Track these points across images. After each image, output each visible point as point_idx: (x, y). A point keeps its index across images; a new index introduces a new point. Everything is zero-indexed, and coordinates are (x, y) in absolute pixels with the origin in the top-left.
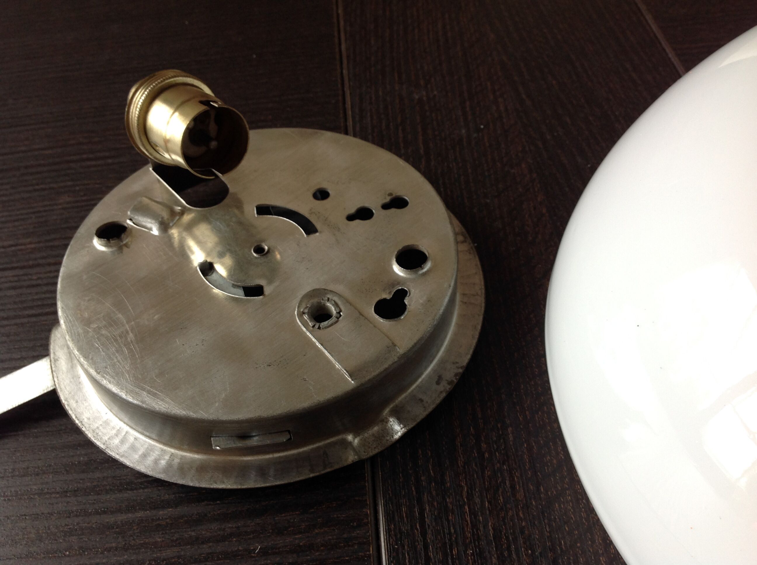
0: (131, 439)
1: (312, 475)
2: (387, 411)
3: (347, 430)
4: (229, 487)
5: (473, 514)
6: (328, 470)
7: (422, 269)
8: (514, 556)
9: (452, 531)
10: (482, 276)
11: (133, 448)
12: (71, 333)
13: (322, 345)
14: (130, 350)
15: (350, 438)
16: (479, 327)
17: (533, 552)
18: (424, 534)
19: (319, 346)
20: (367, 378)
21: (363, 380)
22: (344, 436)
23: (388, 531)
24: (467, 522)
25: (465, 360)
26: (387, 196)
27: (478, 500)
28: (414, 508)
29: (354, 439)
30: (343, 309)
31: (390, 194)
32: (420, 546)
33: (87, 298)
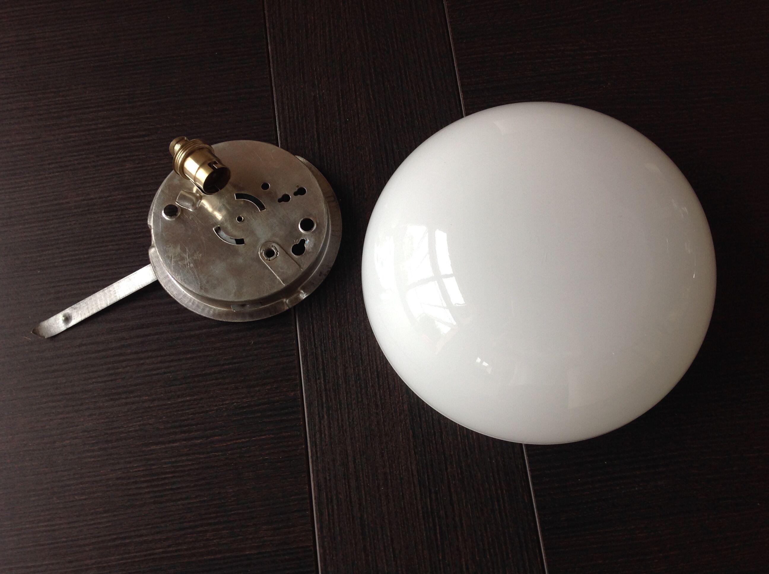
0: (197, 303)
1: (271, 316)
2: (299, 288)
3: (284, 298)
4: (239, 321)
5: (332, 328)
6: (277, 314)
7: (312, 230)
8: (346, 342)
9: (324, 334)
10: (341, 221)
11: (198, 306)
12: (166, 264)
13: (271, 268)
14: (193, 272)
15: (285, 300)
16: (338, 248)
17: (353, 341)
18: (314, 335)
19: (270, 269)
20: (290, 282)
21: (288, 284)
22: (282, 300)
23: (300, 334)
24: (330, 330)
25: (331, 265)
26: (296, 187)
27: (334, 322)
28: (310, 326)
29: (286, 300)
30: (279, 251)
31: (298, 186)
32: (312, 340)
33: (168, 246)
